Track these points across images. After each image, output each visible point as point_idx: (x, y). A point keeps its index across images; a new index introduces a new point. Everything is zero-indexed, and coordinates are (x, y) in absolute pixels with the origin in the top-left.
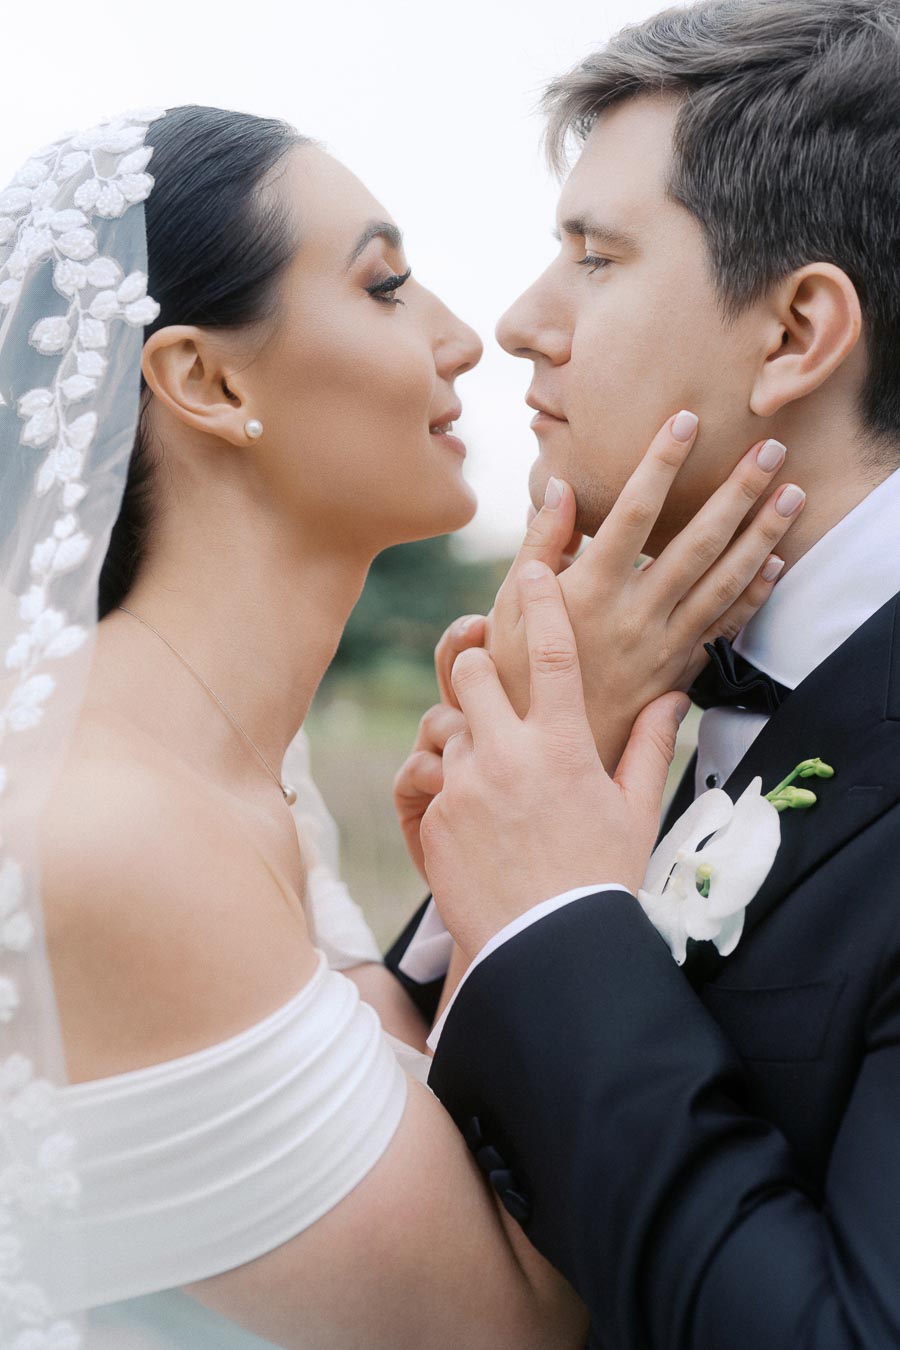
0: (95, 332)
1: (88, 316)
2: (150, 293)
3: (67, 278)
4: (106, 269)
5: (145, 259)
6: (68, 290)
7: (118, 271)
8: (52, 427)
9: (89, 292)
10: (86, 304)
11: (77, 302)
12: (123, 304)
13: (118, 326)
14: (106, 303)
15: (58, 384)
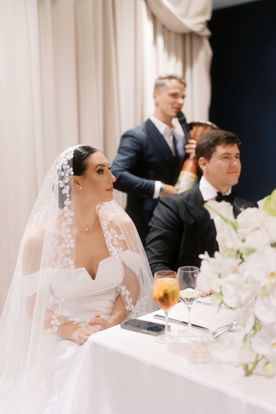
0: (67, 175)
1: (66, 172)
2: (73, 171)
3: (64, 168)
4: (68, 167)
5: (72, 166)
6: (64, 169)
7: (69, 167)
8: (63, 186)
9: (67, 169)
10: (66, 171)
11: (65, 170)
12: (70, 172)
13: (70, 175)
14: (68, 171)
15: (63, 180)
